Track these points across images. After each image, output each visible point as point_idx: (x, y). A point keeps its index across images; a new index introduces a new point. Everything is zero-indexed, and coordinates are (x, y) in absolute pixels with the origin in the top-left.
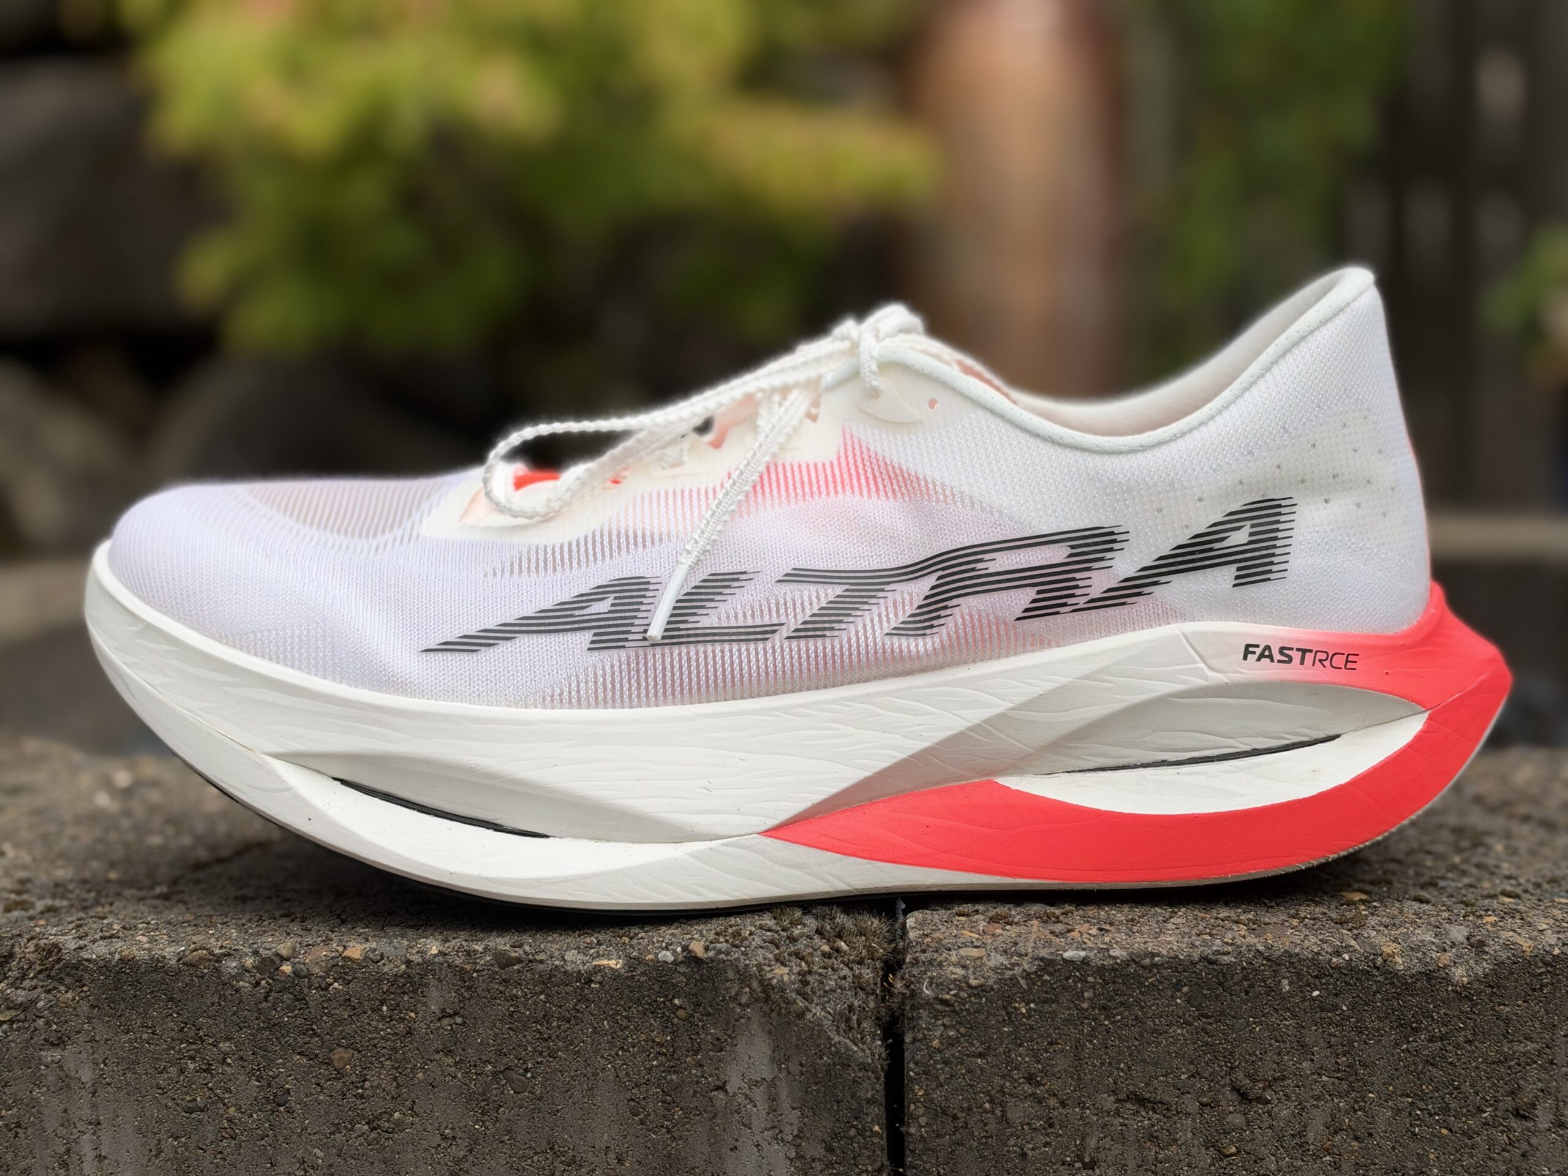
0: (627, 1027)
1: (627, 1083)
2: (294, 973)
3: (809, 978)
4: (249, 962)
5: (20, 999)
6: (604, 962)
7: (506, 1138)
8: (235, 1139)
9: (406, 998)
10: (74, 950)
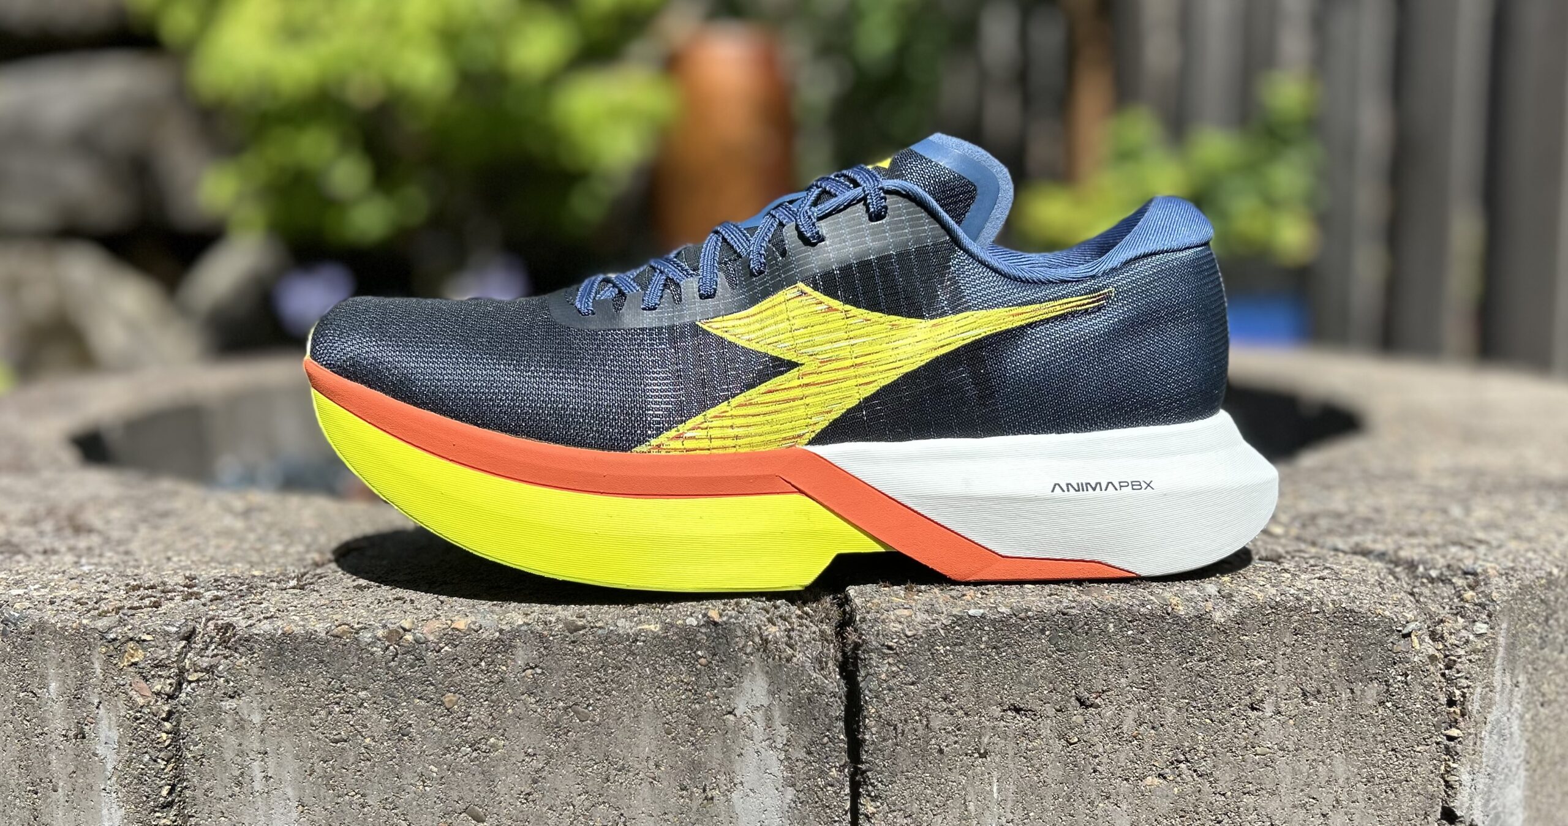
0: (662, 672)
1: (663, 712)
2: (415, 640)
3: (792, 633)
4: (380, 633)
5: (205, 665)
6: (646, 627)
7: (574, 753)
8: (370, 761)
9: (499, 656)
10: (246, 627)
